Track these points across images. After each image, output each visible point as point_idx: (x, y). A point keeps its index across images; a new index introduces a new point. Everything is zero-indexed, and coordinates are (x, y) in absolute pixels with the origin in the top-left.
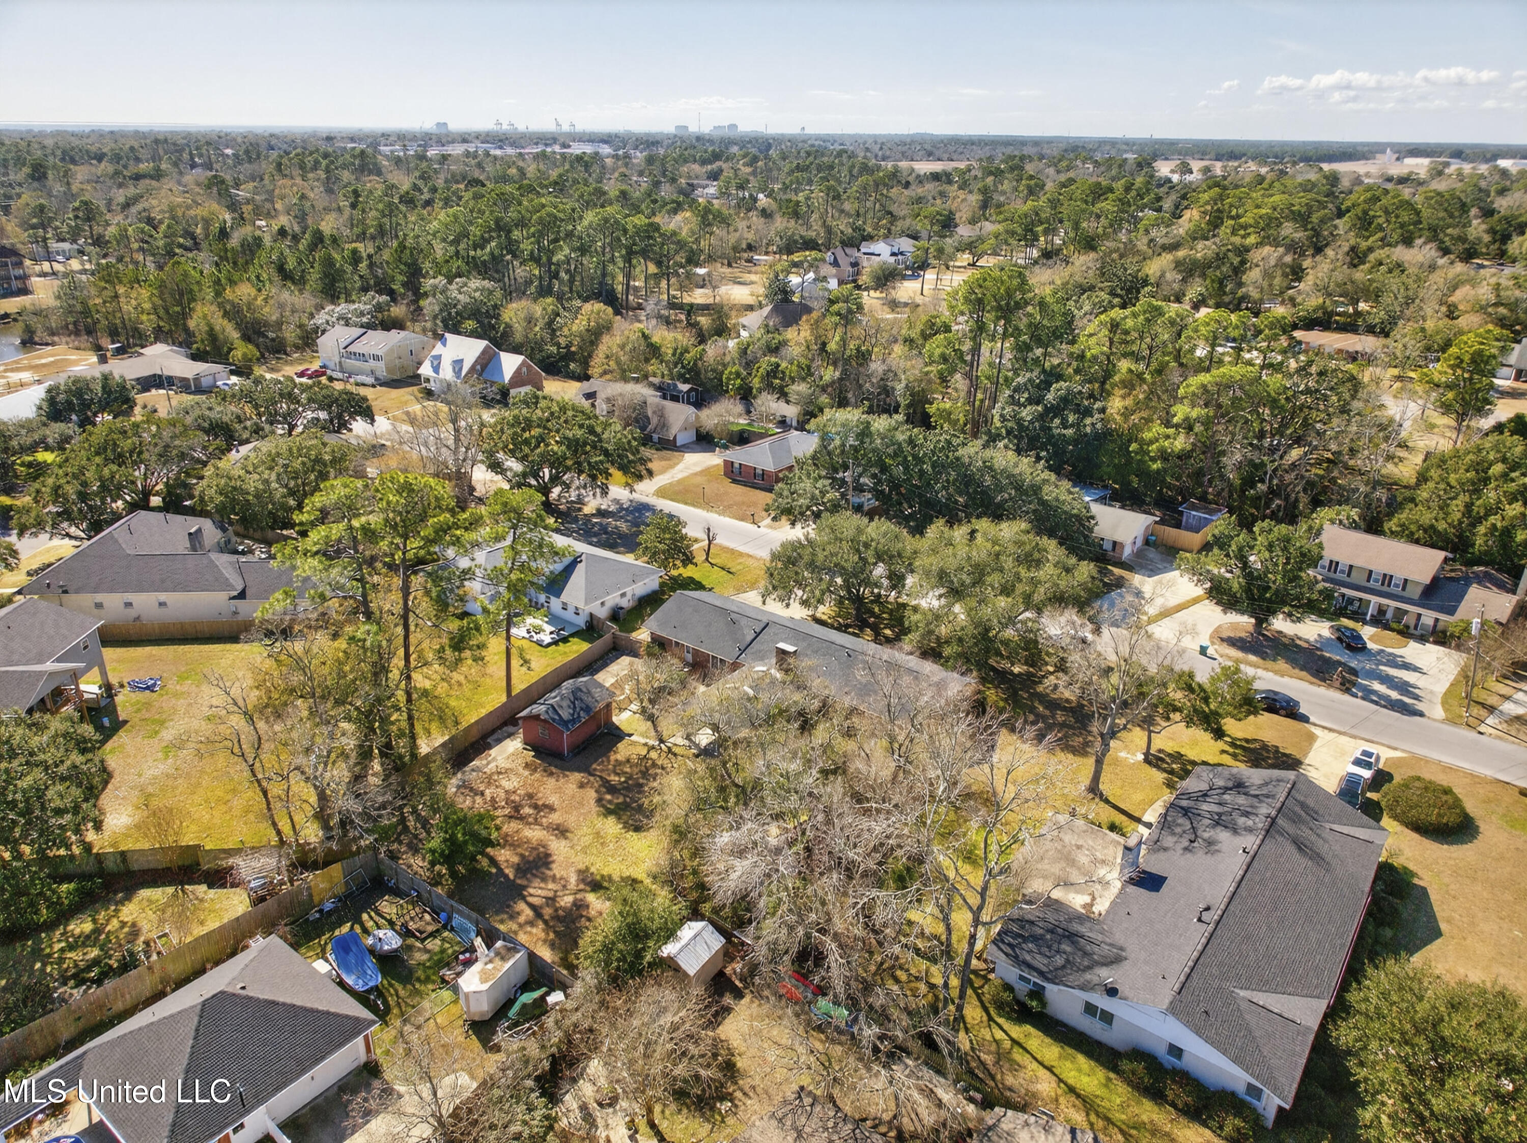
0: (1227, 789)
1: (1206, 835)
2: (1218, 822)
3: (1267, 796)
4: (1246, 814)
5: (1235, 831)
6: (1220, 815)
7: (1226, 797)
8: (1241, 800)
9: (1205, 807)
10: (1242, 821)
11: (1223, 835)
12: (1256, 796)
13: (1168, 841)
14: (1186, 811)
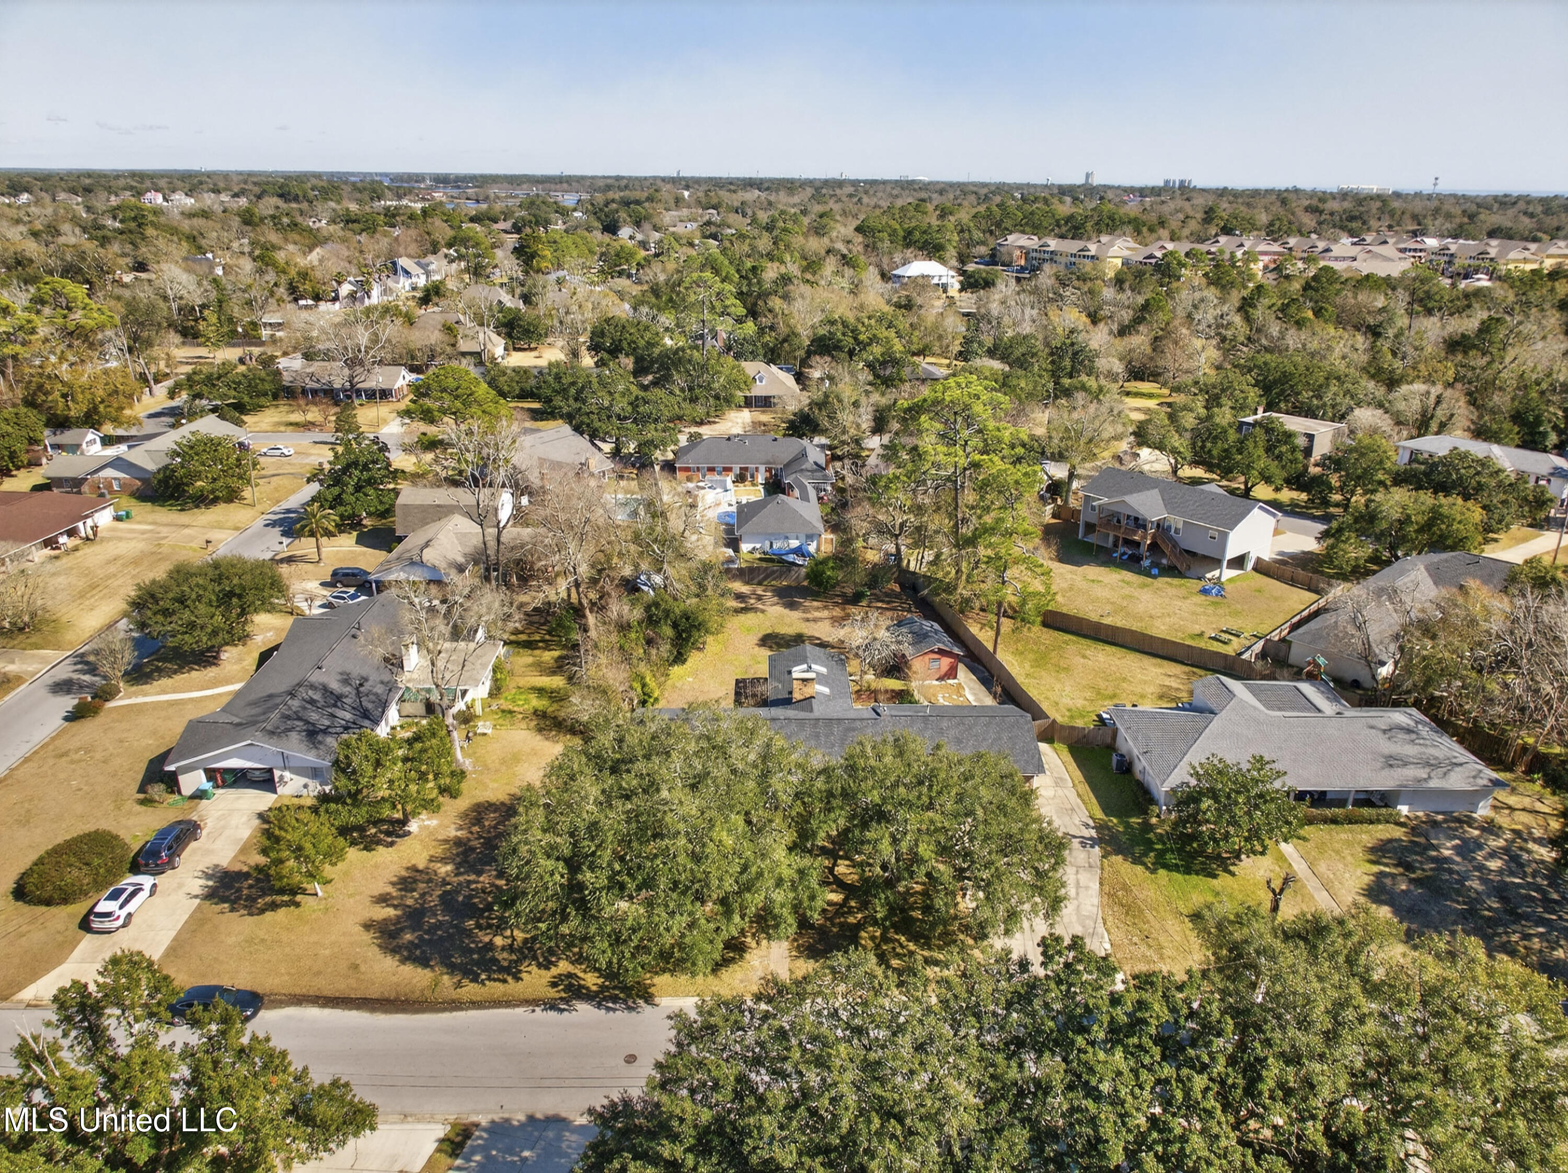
0: (325, 732)
1: (348, 689)
2: (337, 699)
3: (288, 717)
4: (312, 702)
5: (325, 689)
6: (335, 706)
7: (327, 723)
8: (314, 716)
9: (348, 716)
10: (317, 696)
11: (335, 686)
12: (299, 719)
13: (379, 689)
14: (366, 715)
